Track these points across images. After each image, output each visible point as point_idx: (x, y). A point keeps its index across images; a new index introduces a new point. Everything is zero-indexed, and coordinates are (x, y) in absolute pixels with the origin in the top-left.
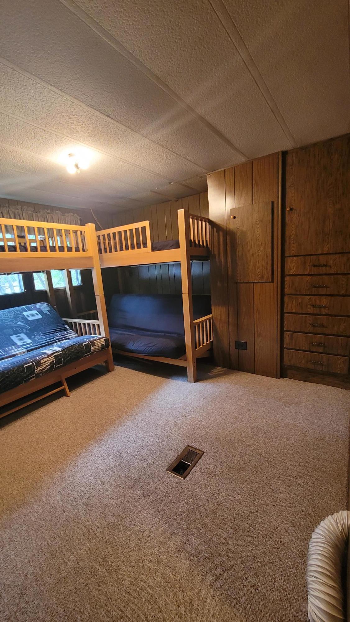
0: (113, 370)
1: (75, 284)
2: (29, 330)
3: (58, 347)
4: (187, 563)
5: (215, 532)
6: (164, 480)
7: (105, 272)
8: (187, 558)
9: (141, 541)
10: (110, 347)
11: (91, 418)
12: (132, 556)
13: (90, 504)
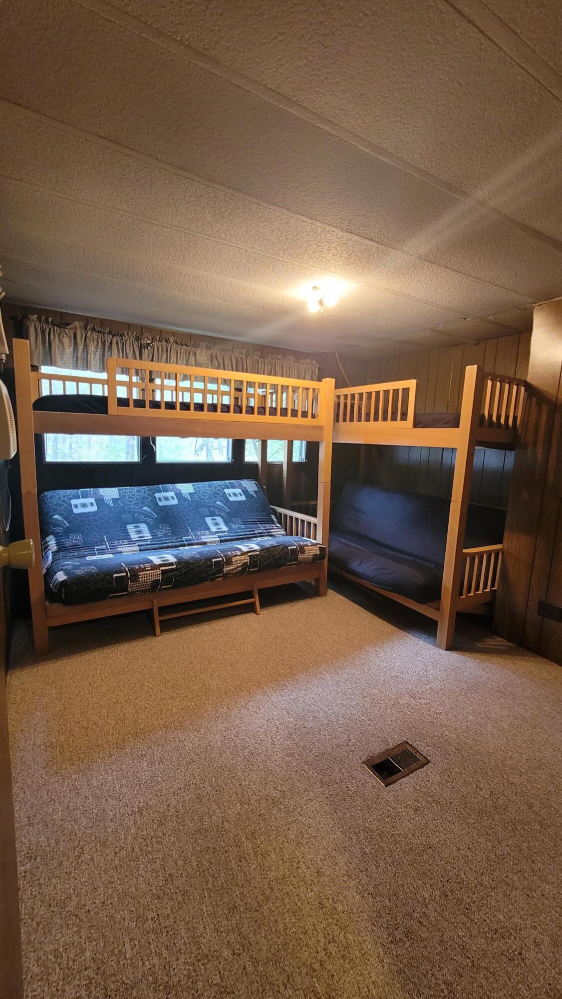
0: (325, 594)
1: (296, 458)
2: (228, 513)
3: (257, 544)
4: (357, 897)
5: (411, 880)
6: (355, 774)
7: (338, 449)
8: (359, 891)
9: (303, 836)
10: (326, 559)
11: (278, 652)
12: (286, 848)
13: (252, 762)
